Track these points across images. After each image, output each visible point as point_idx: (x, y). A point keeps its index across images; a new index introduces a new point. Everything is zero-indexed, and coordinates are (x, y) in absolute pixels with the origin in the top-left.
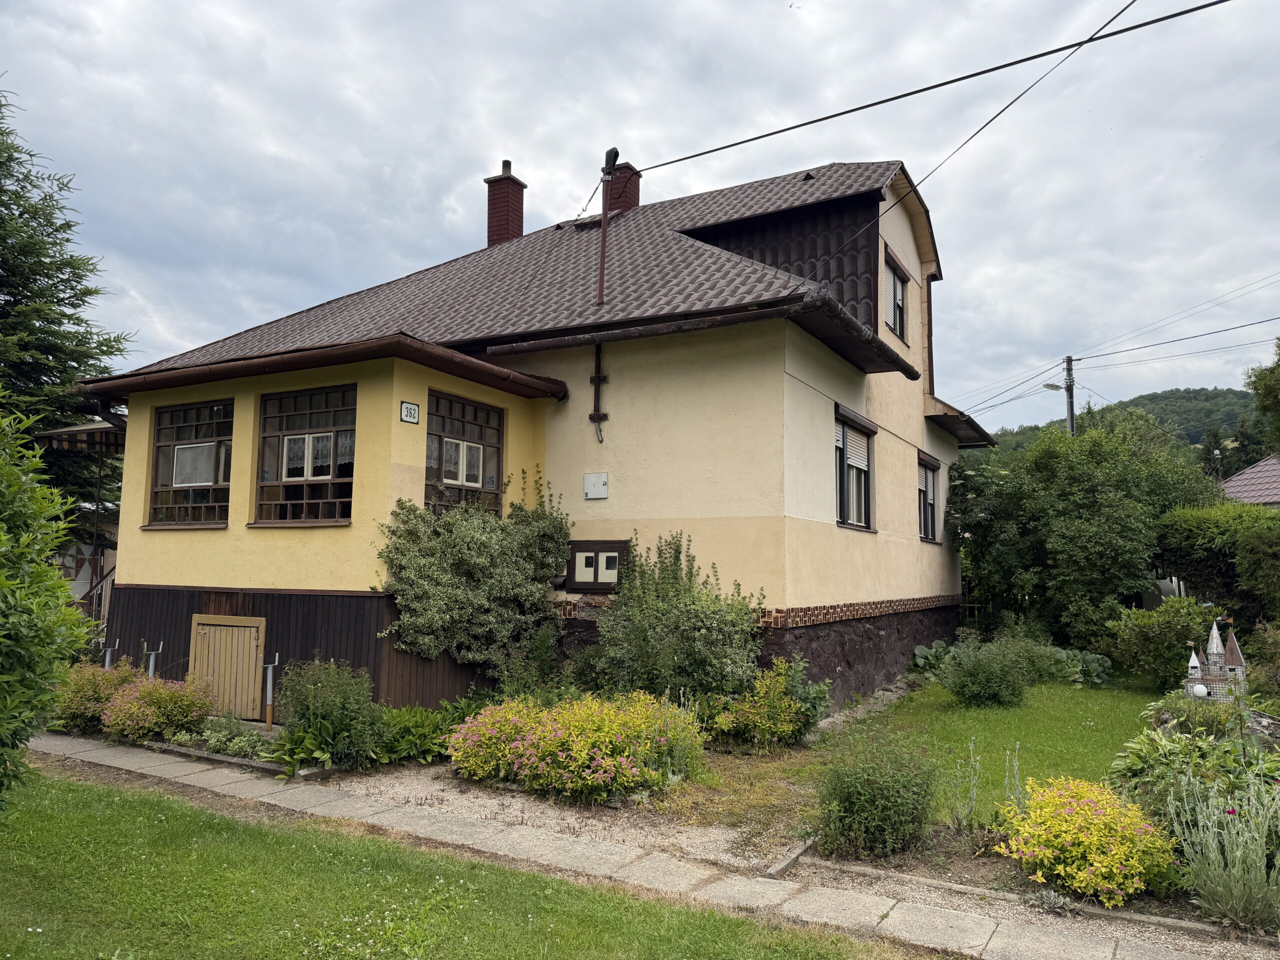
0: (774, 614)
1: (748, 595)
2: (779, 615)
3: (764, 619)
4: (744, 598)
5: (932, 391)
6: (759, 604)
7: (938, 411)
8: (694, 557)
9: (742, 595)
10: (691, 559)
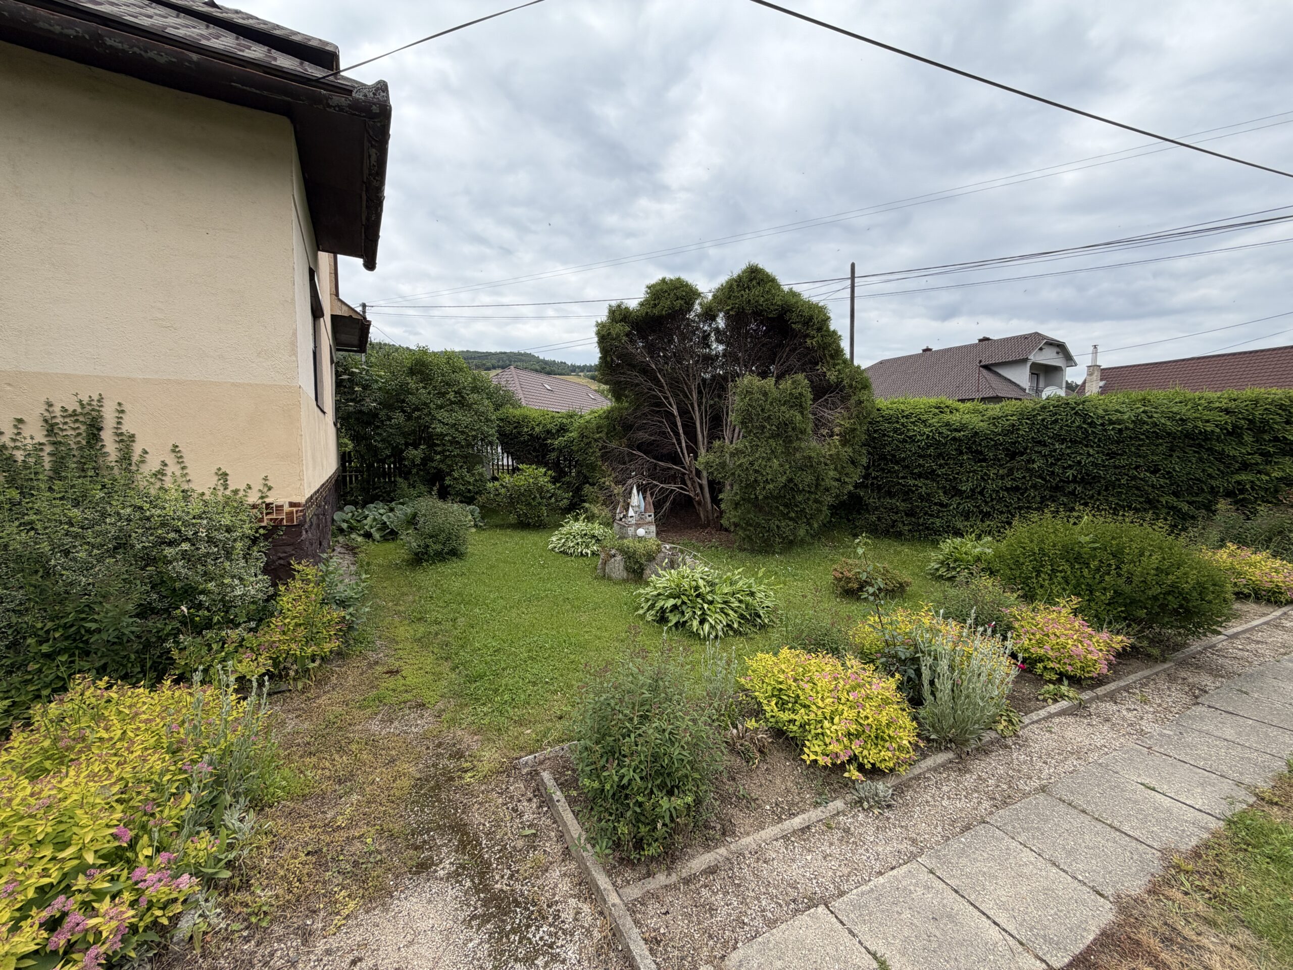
0: (287, 508)
1: (242, 487)
2: (295, 509)
3: (270, 517)
4: (236, 492)
5: (337, 294)
6: (262, 498)
7: (343, 312)
8: (133, 436)
9: (232, 487)
10: (126, 441)
